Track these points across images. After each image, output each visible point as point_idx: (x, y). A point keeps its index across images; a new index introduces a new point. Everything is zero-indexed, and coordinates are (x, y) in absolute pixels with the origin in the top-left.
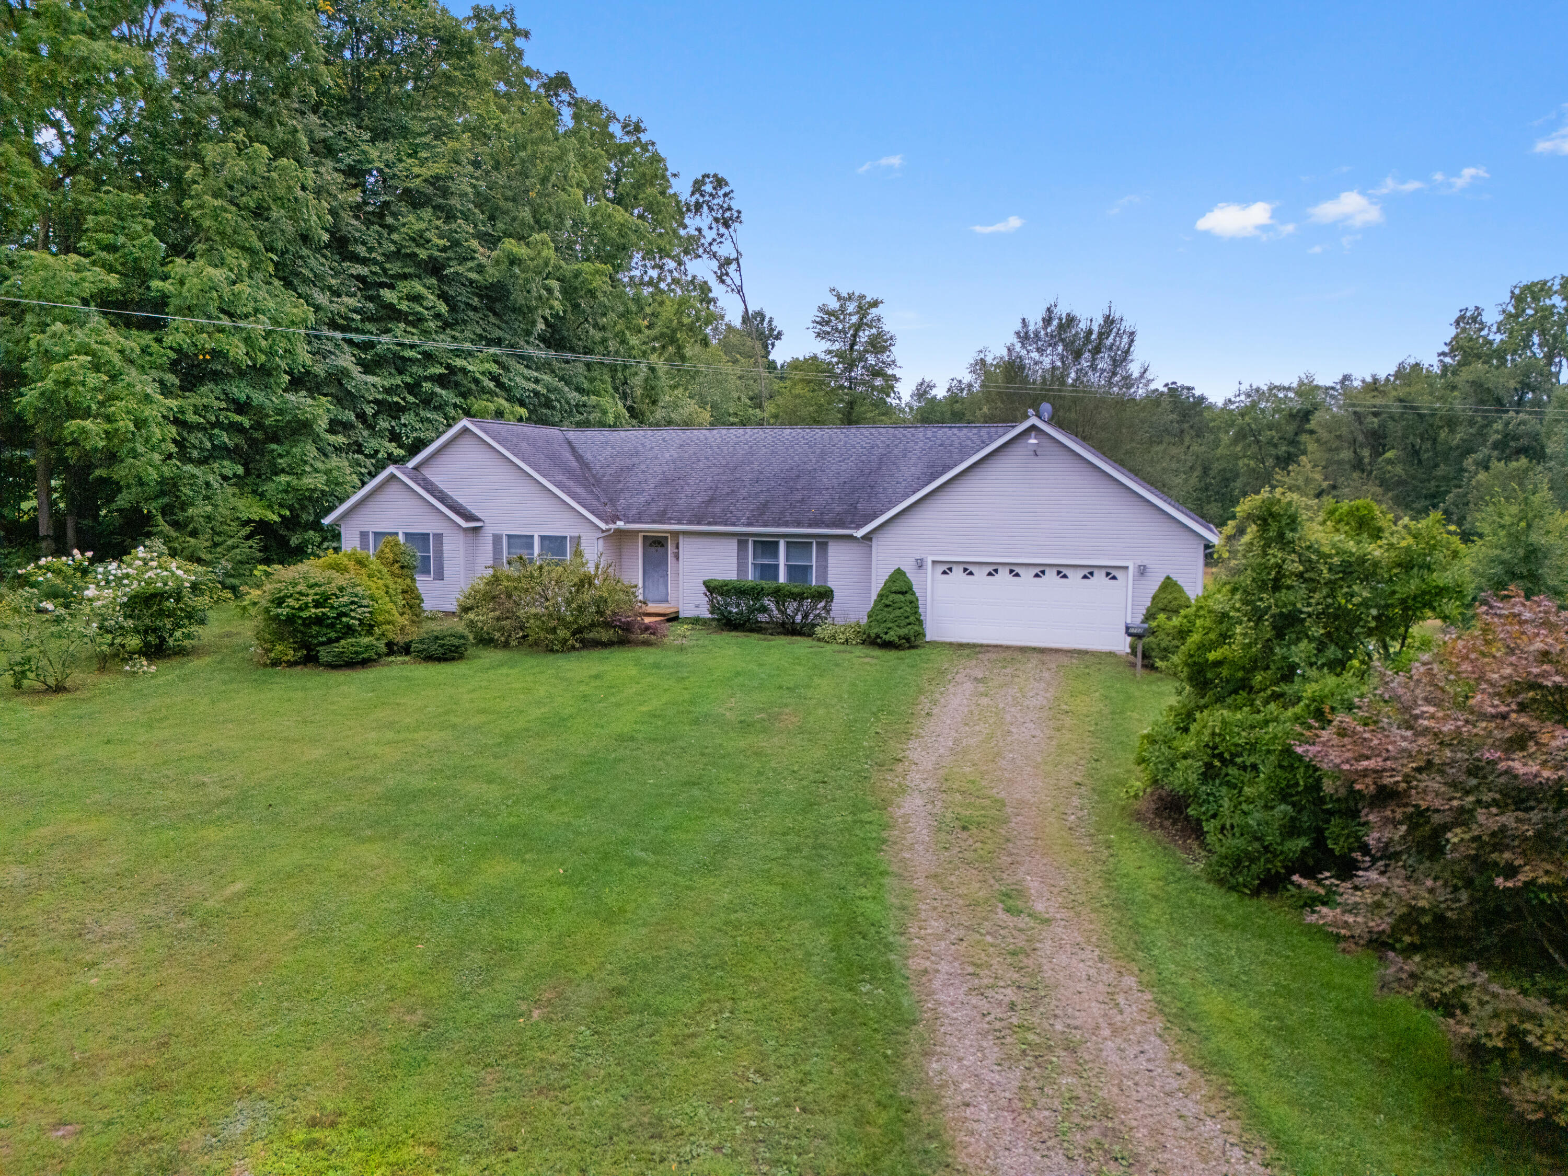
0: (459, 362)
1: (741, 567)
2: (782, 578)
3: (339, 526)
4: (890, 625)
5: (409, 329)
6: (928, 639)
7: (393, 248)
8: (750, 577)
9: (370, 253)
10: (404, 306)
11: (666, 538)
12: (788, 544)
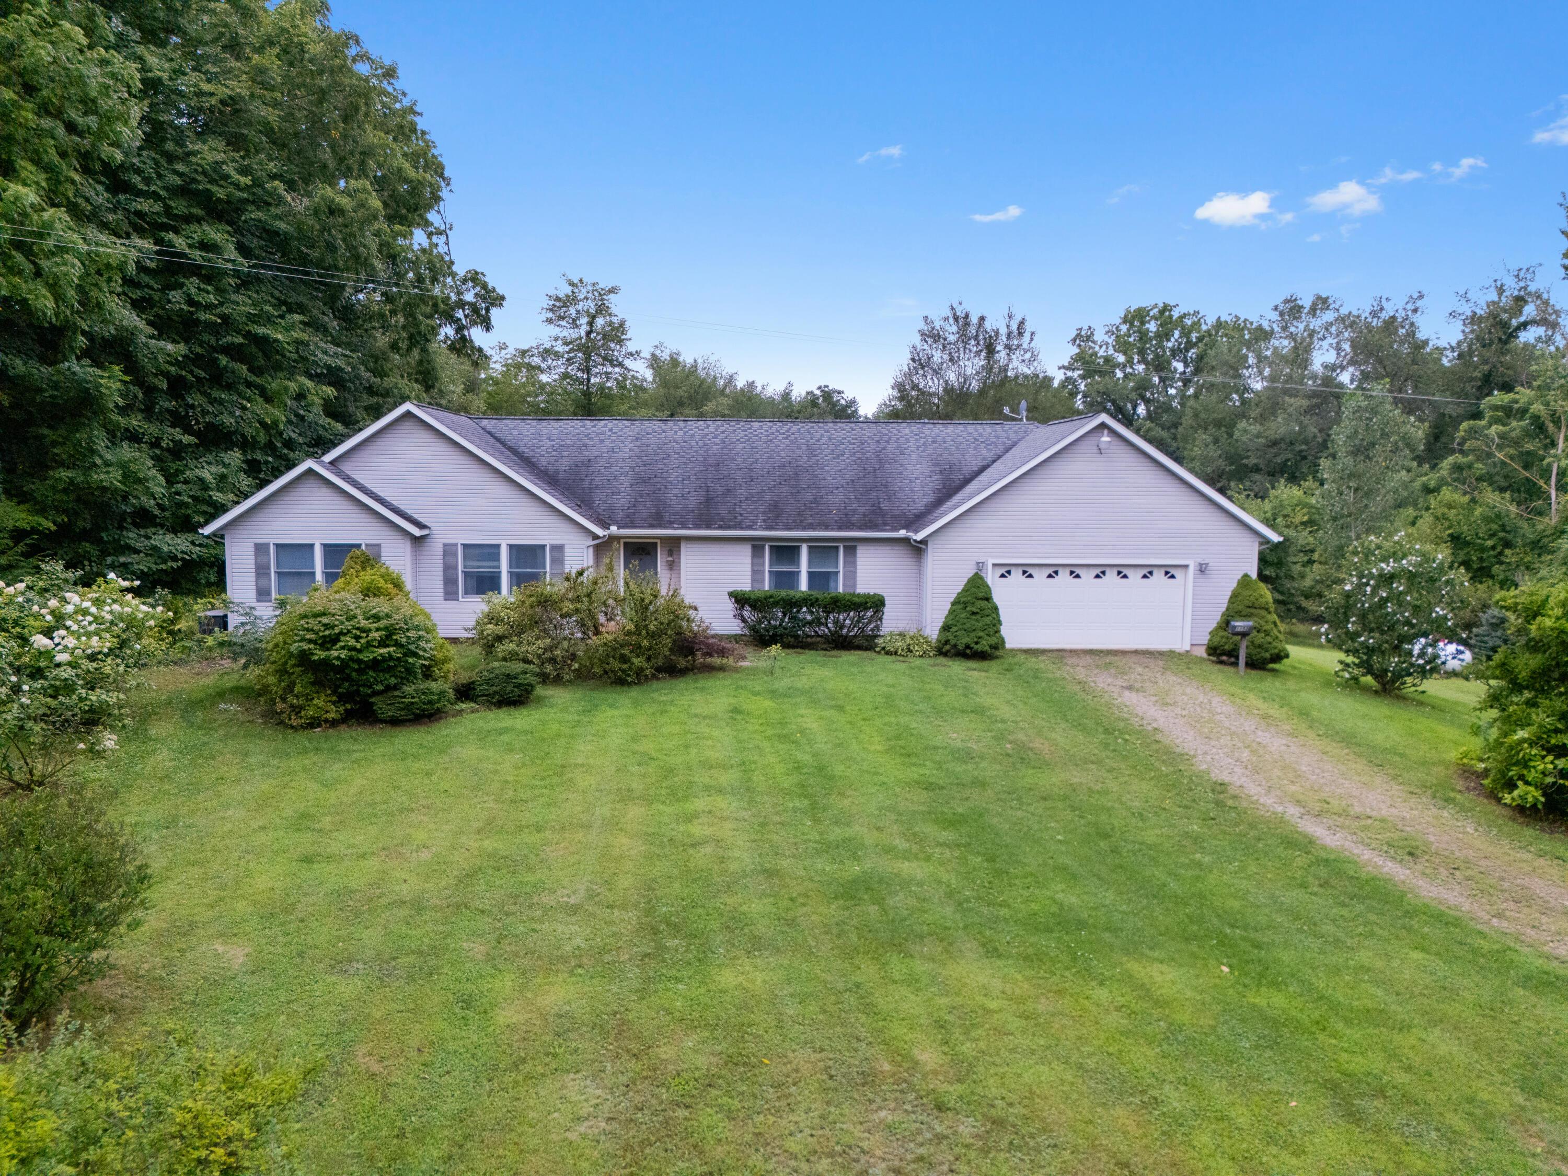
0: (261, 330)
1: (756, 575)
2: (804, 585)
3: (222, 537)
4: (981, 634)
5: (202, 286)
6: (1008, 645)
7: (178, 181)
8: (767, 588)
9: (148, 185)
10: (197, 255)
11: (655, 545)
12: (810, 548)
